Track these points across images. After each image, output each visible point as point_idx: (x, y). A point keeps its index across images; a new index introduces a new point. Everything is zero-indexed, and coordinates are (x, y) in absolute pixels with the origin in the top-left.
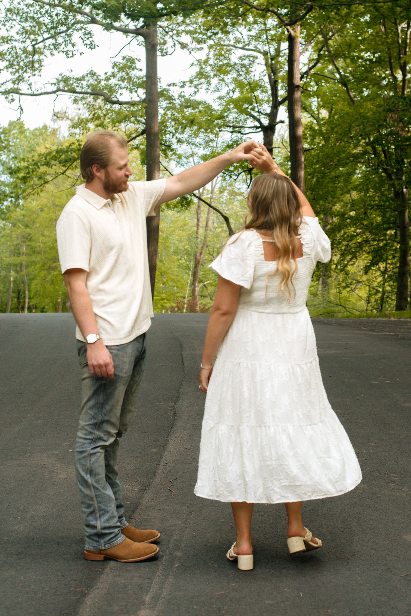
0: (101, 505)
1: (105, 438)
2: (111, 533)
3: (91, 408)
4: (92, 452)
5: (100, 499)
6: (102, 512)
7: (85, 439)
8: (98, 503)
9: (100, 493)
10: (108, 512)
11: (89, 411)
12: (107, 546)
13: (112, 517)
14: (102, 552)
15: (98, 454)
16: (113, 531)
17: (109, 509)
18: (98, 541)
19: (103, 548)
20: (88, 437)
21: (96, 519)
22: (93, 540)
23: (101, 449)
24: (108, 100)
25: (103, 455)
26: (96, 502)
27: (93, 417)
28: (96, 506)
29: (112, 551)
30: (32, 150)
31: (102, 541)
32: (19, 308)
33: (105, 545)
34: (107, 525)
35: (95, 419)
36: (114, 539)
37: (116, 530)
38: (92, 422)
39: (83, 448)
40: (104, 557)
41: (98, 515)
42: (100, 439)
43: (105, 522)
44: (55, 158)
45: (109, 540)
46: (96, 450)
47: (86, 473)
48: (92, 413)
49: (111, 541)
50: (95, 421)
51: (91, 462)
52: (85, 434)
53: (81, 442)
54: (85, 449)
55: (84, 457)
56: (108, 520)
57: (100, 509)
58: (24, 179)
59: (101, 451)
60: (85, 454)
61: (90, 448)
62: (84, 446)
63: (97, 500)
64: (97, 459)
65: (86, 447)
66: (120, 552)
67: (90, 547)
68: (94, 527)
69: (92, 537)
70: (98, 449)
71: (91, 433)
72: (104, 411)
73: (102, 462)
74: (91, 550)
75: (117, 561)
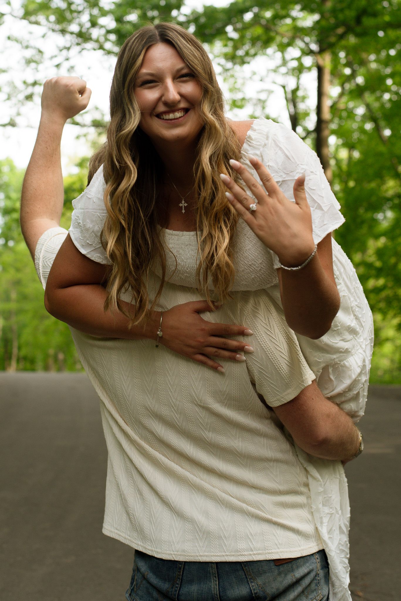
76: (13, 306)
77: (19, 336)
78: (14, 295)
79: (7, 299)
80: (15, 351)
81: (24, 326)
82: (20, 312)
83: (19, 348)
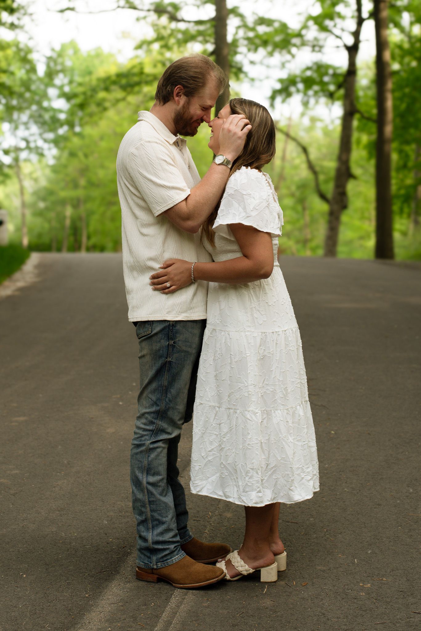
0: (156, 515)
1: (169, 430)
2: (165, 550)
3: (153, 392)
4: (151, 446)
5: (154, 507)
6: (155, 523)
7: (145, 430)
8: (152, 511)
9: (154, 499)
10: (163, 523)
11: (150, 396)
12: (159, 565)
13: (168, 530)
14: (155, 571)
15: (159, 450)
16: (167, 547)
17: (164, 519)
18: (149, 558)
19: (155, 567)
20: (148, 427)
21: (148, 529)
22: (145, 555)
23: (163, 443)
24: (173, 18)
25: (165, 451)
26: (148, 509)
27: (155, 404)
28: (149, 514)
29: (166, 571)
30: (90, 73)
31: (154, 558)
32: (76, 247)
33: (157, 562)
34: (161, 539)
35: (158, 405)
36: (169, 557)
37: (172, 547)
38: (154, 409)
39: (141, 441)
40: (158, 578)
41: (150, 526)
42: (163, 431)
43: (158, 535)
44: (114, 83)
45: (162, 557)
46: (156, 445)
47: (142, 473)
48: (154, 398)
49: (165, 559)
50: (158, 408)
51: (150, 459)
52: (145, 424)
53: (139, 434)
54: (144, 442)
55: (141, 452)
56: (162, 534)
57: (154, 519)
58: (82, 106)
59: (163, 445)
60: (143, 448)
61: (149, 442)
62: (143, 439)
63: (150, 507)
64: (158, 455)
65: (145, 440)
66: (177, 575)
67: (141, 563)
68: (145, 540)
69: (143, 551)
70: (160, 444)
71: (152, 423)
72: (169, 396)
73: (163, 459)
74: (141, 566)
75: (172, 585)
76: (80, 193)
77: (88, 225)
78: (83, 182)
79: (76, 186)
80: (84, 240)
81: (90, 213)
82: (88, 199)
83: (89, 238)
